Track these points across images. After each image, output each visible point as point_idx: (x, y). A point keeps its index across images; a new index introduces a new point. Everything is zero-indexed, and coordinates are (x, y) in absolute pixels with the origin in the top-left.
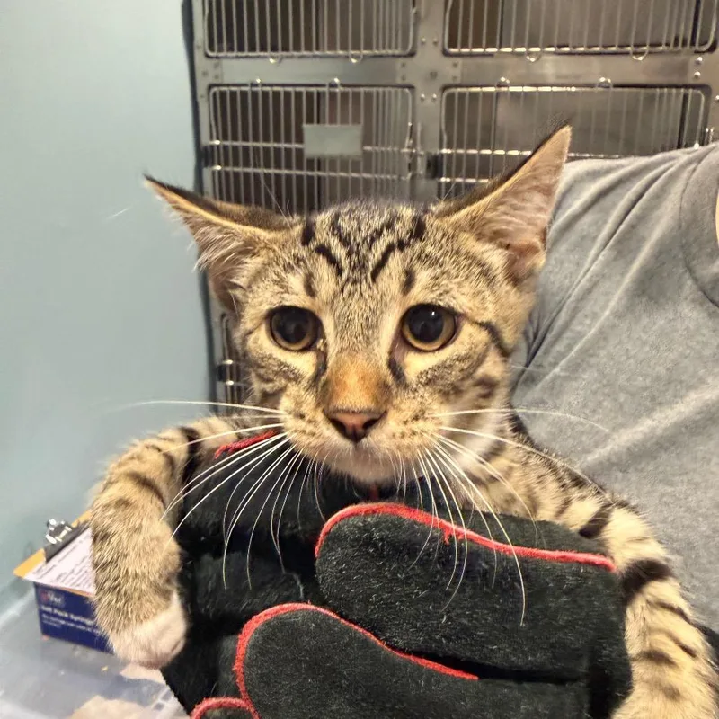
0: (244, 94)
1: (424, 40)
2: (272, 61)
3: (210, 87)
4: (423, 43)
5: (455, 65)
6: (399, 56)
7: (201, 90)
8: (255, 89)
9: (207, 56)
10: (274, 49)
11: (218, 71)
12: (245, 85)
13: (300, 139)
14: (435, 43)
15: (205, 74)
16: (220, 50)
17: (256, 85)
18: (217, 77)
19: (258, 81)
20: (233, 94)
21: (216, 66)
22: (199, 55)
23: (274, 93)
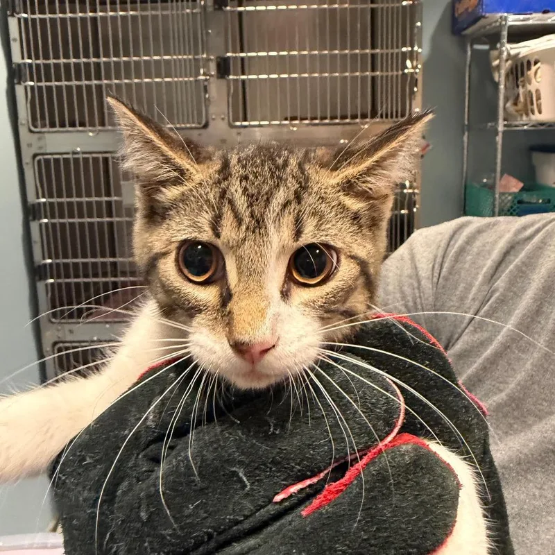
0: (66, 161)
1: (213, 117)
2: (91, 134)
3: (35, 156)
4: (213, 119)
5: (239, 134)
6: (196, 128)
7: (27, 158)
8: (76, 156)
9: (31, 131)
10: (92, 124)
11: (41, 143)
12: (68, 153)
13: (118, 194)
14: (223, 119)
15: (30, 145)
16: (44, 126)
17: (77, 153)
18: (40, 148)
19: (79, 149)
20: (57, 161)
21: (40, 139)
22: (23, 131)
23: (94, 158)
